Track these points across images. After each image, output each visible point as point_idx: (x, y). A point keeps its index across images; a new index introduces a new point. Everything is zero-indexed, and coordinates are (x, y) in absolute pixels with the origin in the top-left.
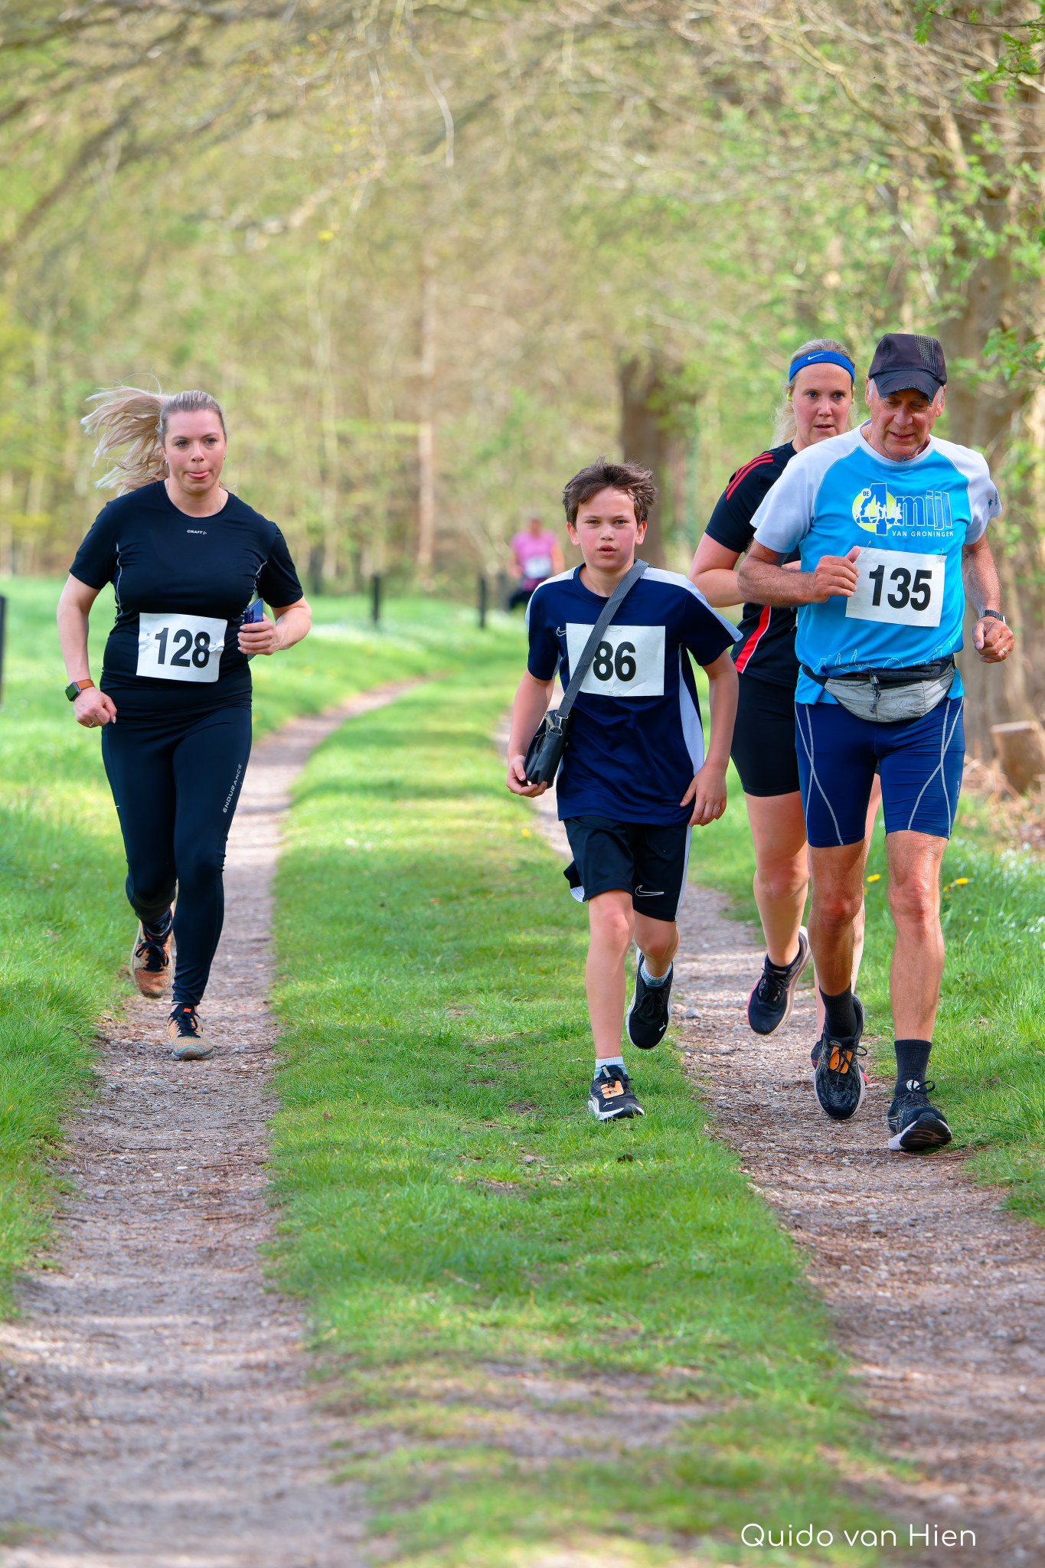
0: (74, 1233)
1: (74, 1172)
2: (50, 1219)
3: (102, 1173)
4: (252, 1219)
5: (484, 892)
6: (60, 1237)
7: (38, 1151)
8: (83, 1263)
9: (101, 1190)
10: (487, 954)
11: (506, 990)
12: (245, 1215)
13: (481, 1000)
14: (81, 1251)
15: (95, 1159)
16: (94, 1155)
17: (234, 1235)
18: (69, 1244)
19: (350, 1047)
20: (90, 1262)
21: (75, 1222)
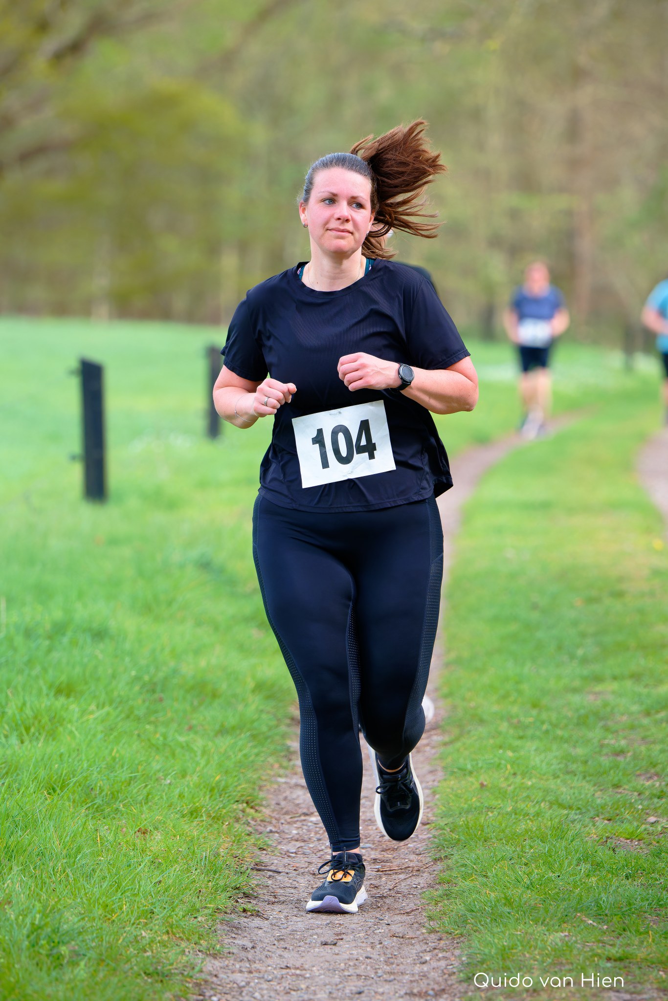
0: (270, 882)
1: (271, 832)
2: (249, 870)
3: (295, 832)
4: (419, 870)
5: (620, 595)
6: (257, 885)
7: (241, 814)
8: (277, 908)
9: (292, 847)
10: (620, 648)
12: (413, 867)
13: (616, 686)
14: (275, 897)
15: (289, 820)
17: (403, 884)
18: (265, 891)
19: (504, 726)
20: (283, 907)
21: (270, 873)
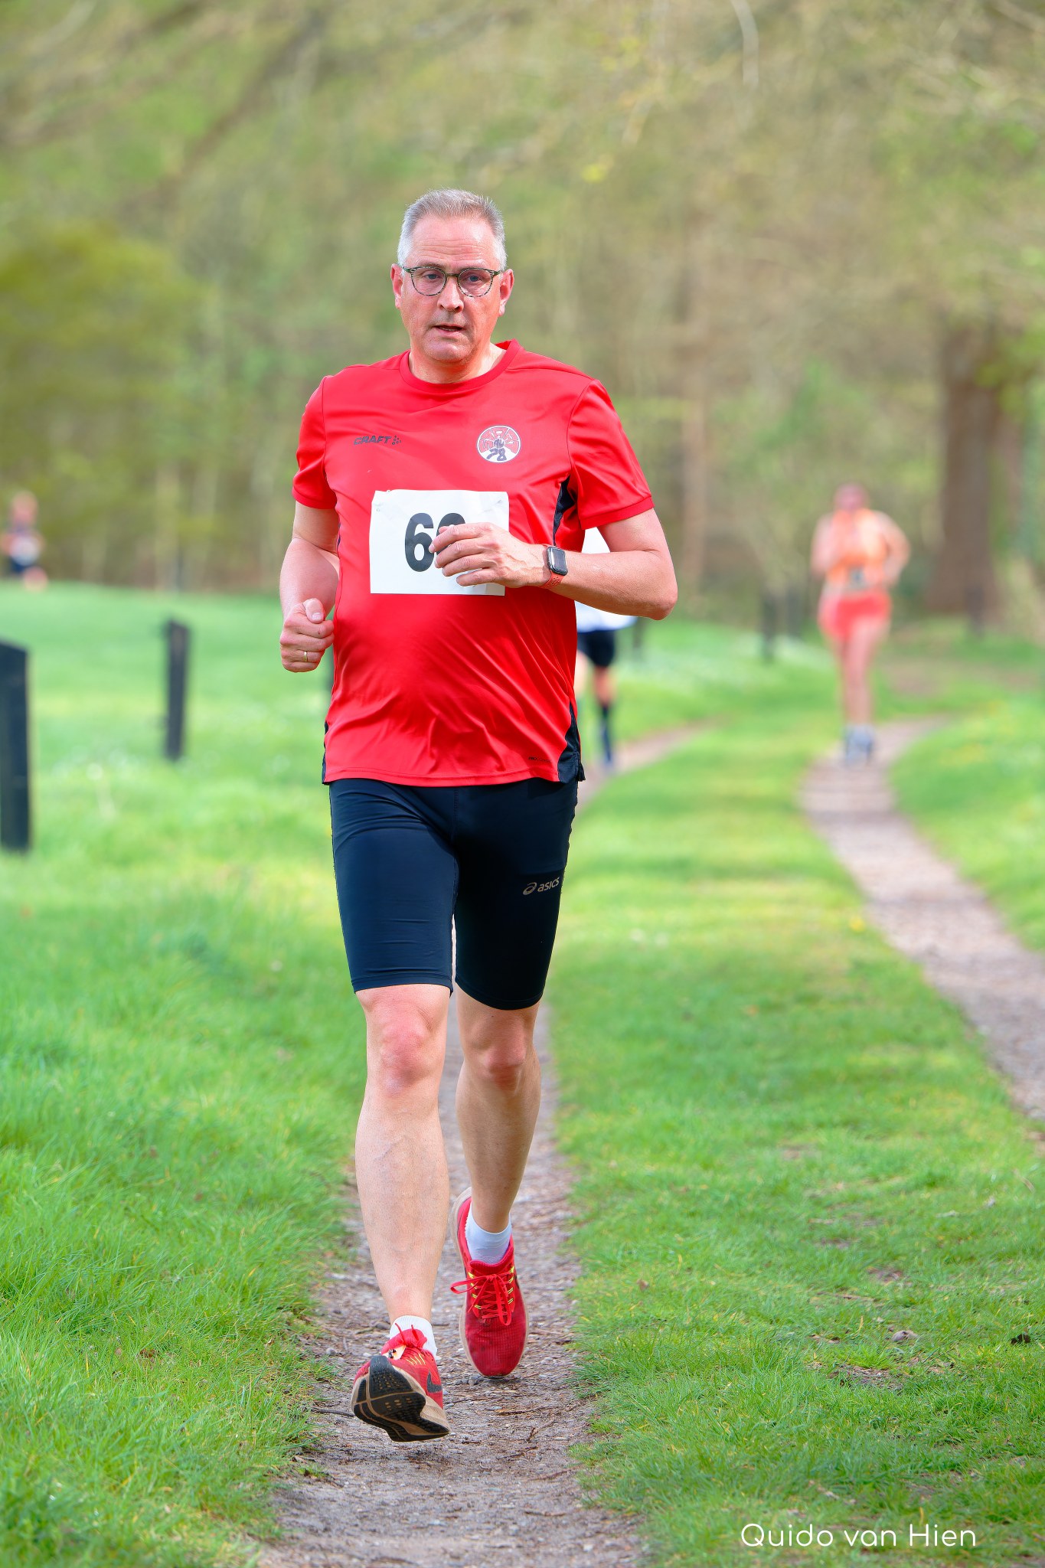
5: (810, 999)
10: (822, 1080)
11: (852, 1124)
12: (549, 1408)
13: (823, 1137)
16: (354, 1332)
19: (665, 1197)
20: (363, 1467)
